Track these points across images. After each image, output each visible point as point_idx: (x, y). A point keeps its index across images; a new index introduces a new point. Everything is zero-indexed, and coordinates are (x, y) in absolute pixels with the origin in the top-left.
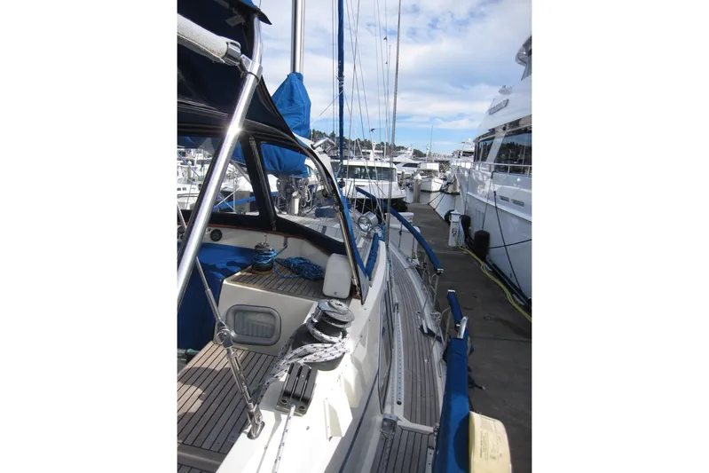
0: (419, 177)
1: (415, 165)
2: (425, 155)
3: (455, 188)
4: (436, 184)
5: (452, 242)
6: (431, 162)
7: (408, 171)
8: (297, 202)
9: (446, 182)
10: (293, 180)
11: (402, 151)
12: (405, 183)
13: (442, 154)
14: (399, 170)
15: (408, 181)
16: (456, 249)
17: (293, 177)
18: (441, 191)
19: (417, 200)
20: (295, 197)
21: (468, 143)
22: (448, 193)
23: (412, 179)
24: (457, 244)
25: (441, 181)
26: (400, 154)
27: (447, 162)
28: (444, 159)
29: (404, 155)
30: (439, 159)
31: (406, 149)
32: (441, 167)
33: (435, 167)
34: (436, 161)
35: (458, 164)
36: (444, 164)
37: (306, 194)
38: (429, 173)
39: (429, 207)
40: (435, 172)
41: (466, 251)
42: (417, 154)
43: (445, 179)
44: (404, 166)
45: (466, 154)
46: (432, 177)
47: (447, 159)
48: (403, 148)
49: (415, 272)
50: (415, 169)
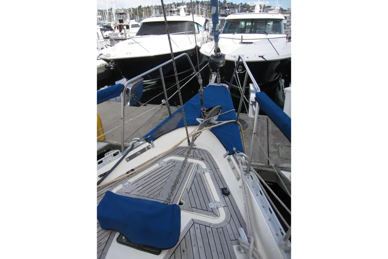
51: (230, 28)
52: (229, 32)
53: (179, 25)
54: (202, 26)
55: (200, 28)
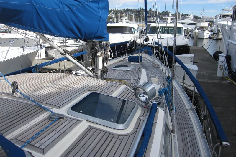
0: (197, 31)
1: (194, 24)
2: (200, 18)
3: (218, 36)
4: (207, 34)
5: (219, 74)
6: (204, 22)
7: (190, 27)
8: (100, 60)
9: (212, 33)
10: (98, 43)
11: (187, 17)
12: (188, 34)
13: (210, 17)
14: (184, 27)
15: (190, 33)
16: (222, 78)
17: (98, 41)
18: (210, 38)
19: (195, 44)
20: (99, 56)
21: (226, 10)
22: (214, 39)
23: (193, 32)
24: (223, 74)
25: (210, 33)
26: (186, 18)
27: (212, 21)
28: (211, 20)
29: (188, 19)
30: (208, 20)
31: (190, 16)
32: (209, 24)
33: (206, 24)
34: (206, 21)
35: (222, 23)
36: (211, 22)
37: (109, 53)
38: (202, 28)
39: (202, 49)
40: (206, 27)
41: (230, 80)
42: (196, 18)
43: (211, 31)
44: (188, 25)
45: (225, 16)
46: (204, 30)
47: (212, 20)
48: (187, 15)
49: (194, 113)
50: (194, 26)
51: (153, 31)
52: (152, 33)
53: (124, 29)
54: (136, 29)
55: (135, 30)
